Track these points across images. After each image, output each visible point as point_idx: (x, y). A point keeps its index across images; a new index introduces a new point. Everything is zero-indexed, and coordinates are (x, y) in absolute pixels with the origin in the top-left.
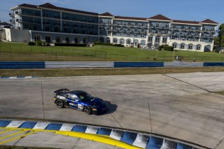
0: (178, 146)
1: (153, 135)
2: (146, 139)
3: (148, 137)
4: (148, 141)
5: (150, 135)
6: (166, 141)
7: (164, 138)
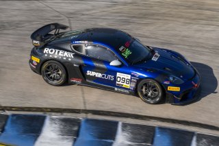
0: (158, 135)
1: (90, 116)
2: (71, 127)
3: (77, 122)
4: (77, 134)
5: (81, 117)
6: (125, 125)
7: (121, 121)
